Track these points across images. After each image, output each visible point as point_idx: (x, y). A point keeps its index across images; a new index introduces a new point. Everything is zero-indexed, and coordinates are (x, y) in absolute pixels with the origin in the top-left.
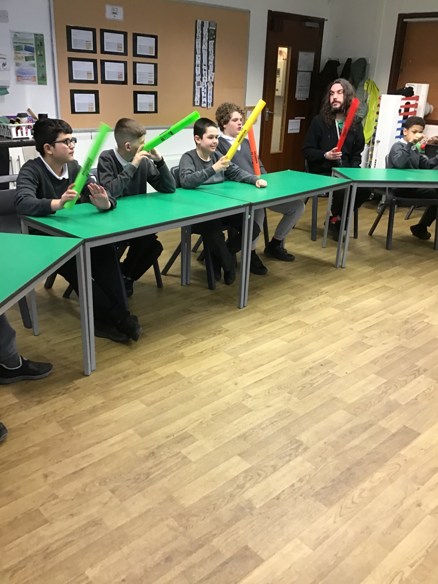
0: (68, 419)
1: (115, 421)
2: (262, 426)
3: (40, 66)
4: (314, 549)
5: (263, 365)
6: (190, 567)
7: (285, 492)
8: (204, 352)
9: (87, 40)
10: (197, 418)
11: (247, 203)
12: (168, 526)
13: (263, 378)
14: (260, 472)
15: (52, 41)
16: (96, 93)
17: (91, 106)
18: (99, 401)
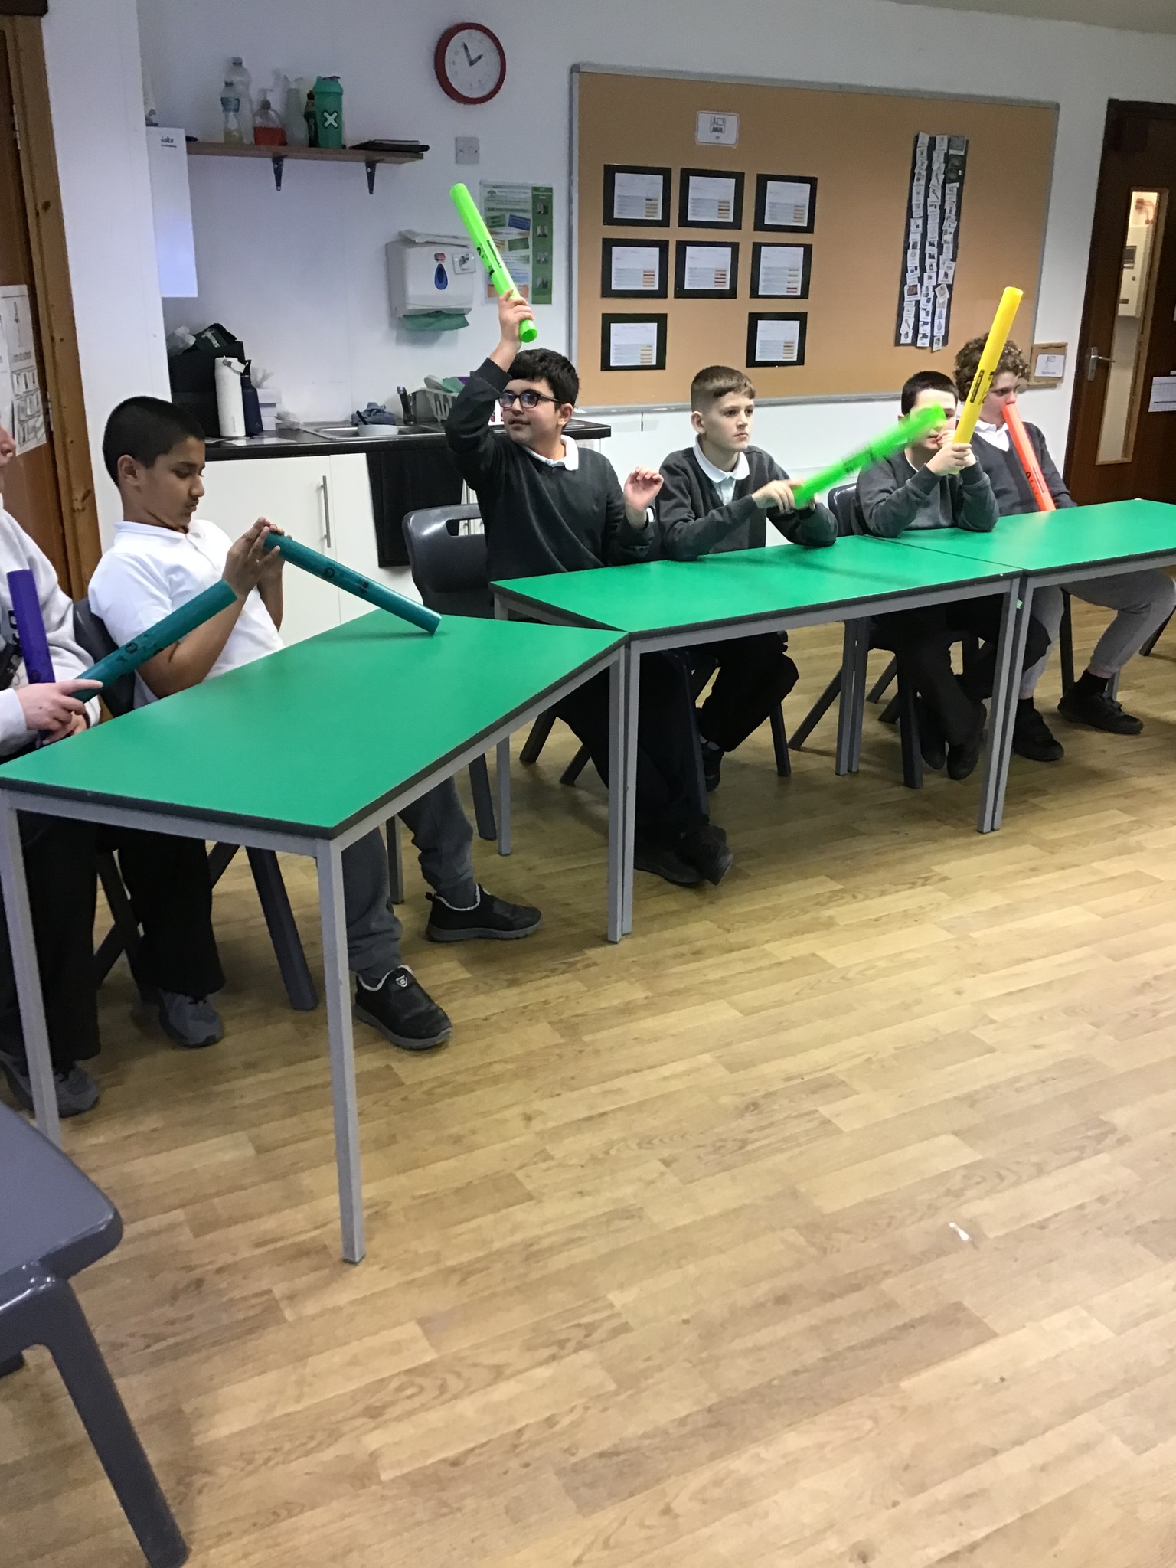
0: (573, 1019)
1: (673, 1036)
2: (1018, 1085)
3: (539, 261)
4: (1119, 1333)
5: (1030, 960)
6: (829, 1321)
7: (1060, 1217)
8: (884, 919)
9: (650, 197)
10: (859, 1051)
12: (783, 1241)
13: (1028, 988)
14: (1004, 1172)
15: (570, 201)
16: (661, 320)
17: (648, 352)
18: (638, 994)
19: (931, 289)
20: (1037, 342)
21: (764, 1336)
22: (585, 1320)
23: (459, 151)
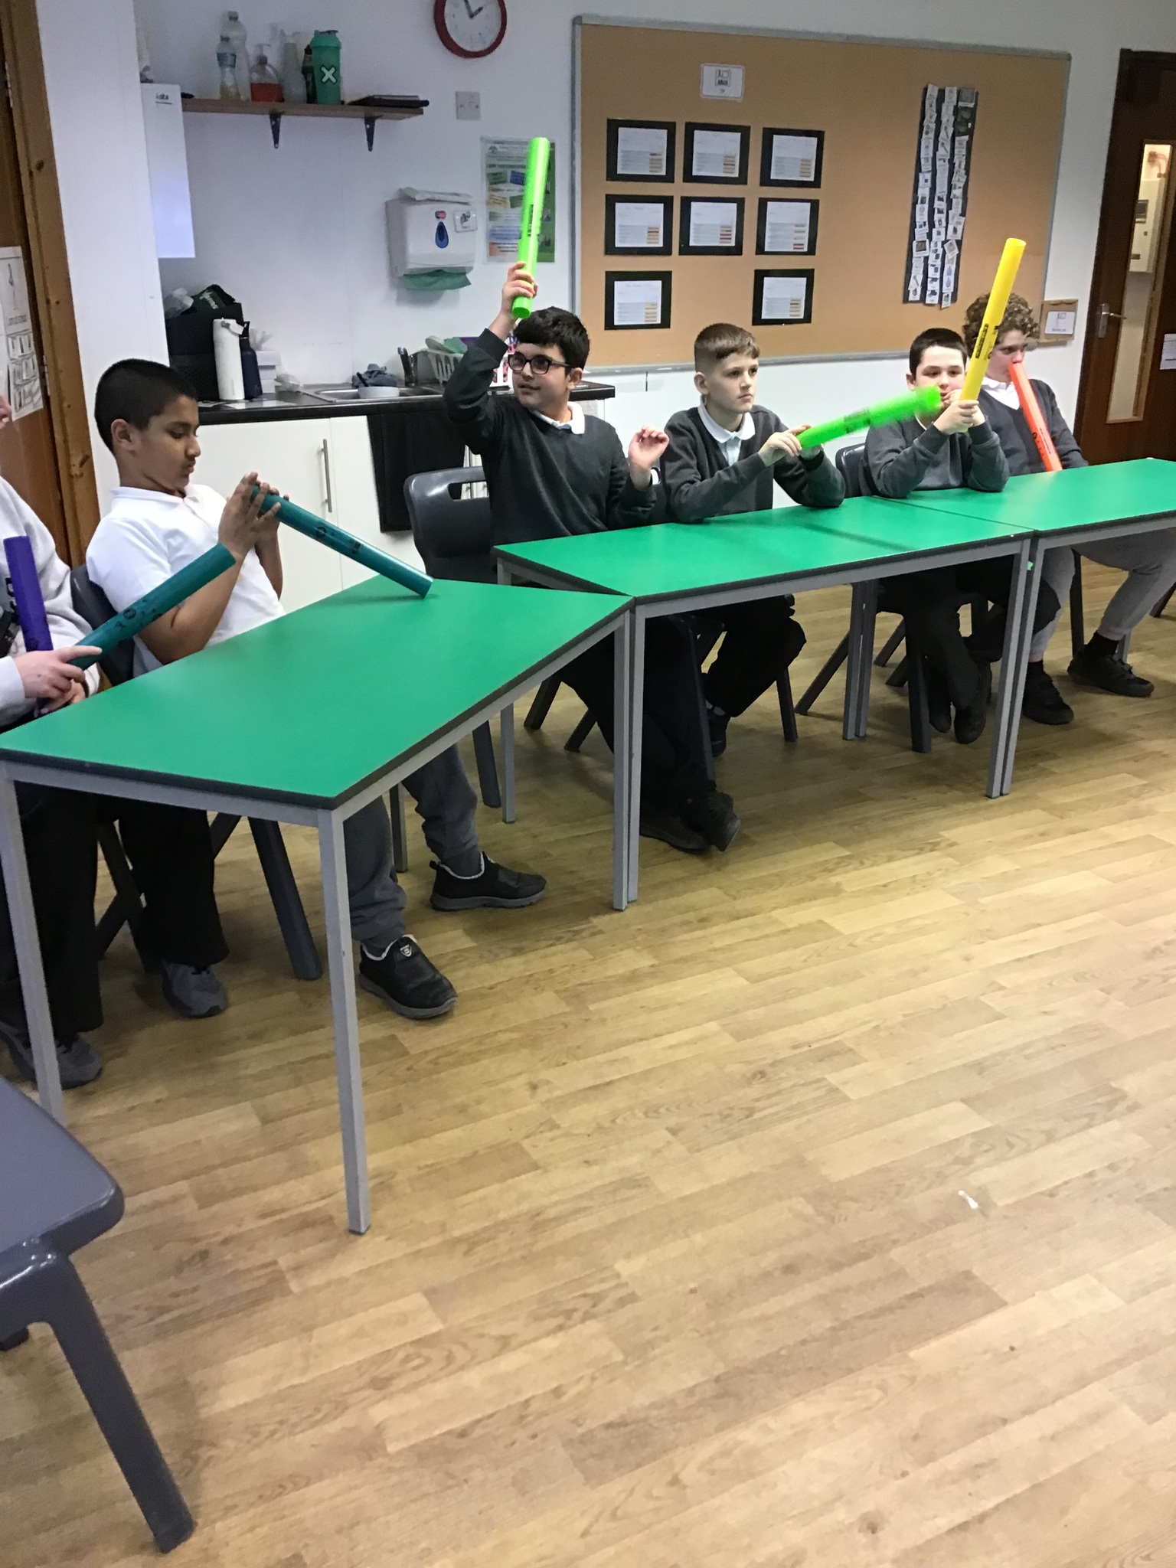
0: (580, 988)
1: (679, 1004)
4: (1129, 1302)
5: (1040, 925)
6: (837, 1291)
7: (1069, 1185)
8: (892, 886)
9: (654, 152)
10: (867, 1019)
11: (1025, 531)
13: (1037, 954)
14: (1013, 1140)
15: (573, 157)
16: (665, 277)
17: (652, 311)
18: (645, 962)
19: (939, 244)
20: (1046, 299)
21: (772, 1306)
22: (590, 1290)
23: (459, 106)
